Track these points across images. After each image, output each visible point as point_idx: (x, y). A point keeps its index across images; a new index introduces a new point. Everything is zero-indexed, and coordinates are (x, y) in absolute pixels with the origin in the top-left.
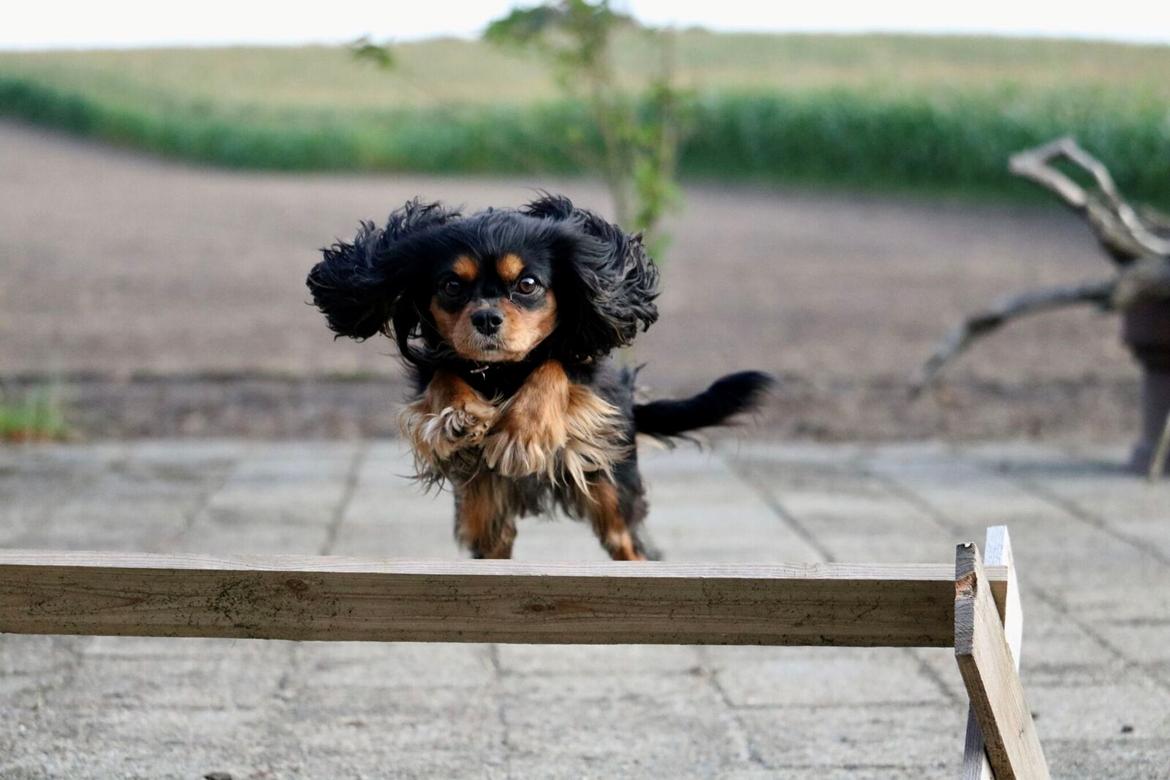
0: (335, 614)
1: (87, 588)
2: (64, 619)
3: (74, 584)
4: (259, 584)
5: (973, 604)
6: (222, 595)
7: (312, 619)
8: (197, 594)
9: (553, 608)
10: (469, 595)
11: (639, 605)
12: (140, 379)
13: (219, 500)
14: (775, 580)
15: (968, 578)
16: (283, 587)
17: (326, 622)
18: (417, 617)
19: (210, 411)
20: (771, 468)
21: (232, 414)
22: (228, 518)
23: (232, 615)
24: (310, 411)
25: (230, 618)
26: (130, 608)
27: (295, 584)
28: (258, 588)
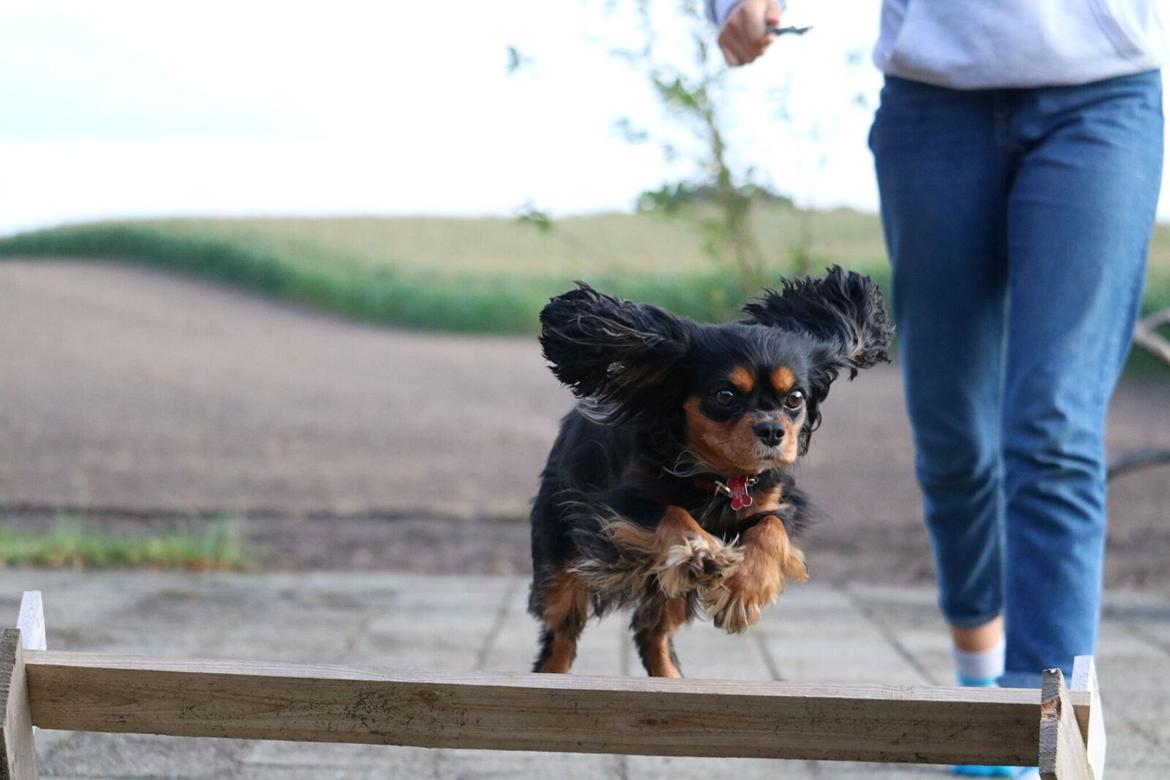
0: (463, 724)
1: (234, 695)
2: (214, 722)
3: (223, 690)
4: (393, 694)
5: (1057, 726)
6: (359, 703)
7: (442, 727)
8: (336, 703)
9: (667, 723)
10: (588, 709)
11: (747, 721)
12: (313, 517)
13: (379, 626)
14: (873, 700)
15: (1053, 702)
16: (416, 697)
17: (455, 731)
18: (540, 728)
19: (377, 547)
20: (893, 609)
21: (396, 550)
22: (387, 643)
23: (369, 722)
24: (469, 549)
25: (366, 725)
26: (273, 714)
27: (427, 695)
28: (392, 698)
